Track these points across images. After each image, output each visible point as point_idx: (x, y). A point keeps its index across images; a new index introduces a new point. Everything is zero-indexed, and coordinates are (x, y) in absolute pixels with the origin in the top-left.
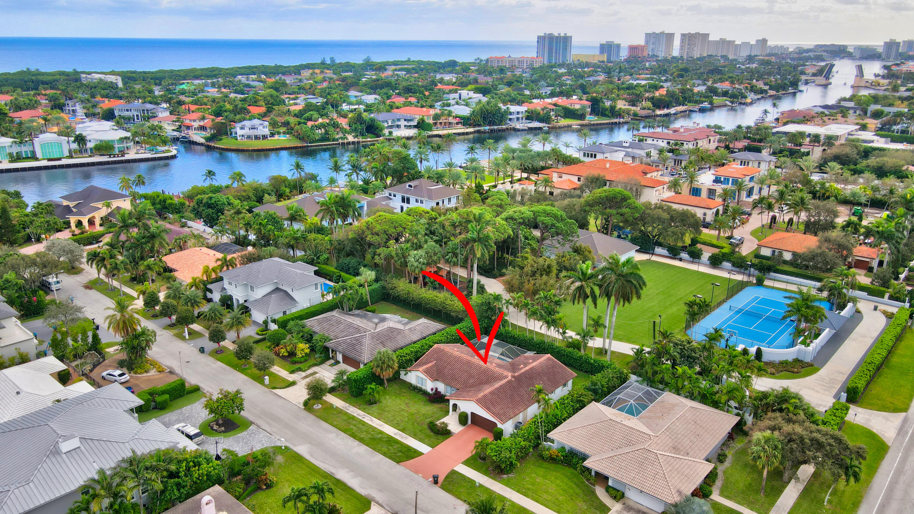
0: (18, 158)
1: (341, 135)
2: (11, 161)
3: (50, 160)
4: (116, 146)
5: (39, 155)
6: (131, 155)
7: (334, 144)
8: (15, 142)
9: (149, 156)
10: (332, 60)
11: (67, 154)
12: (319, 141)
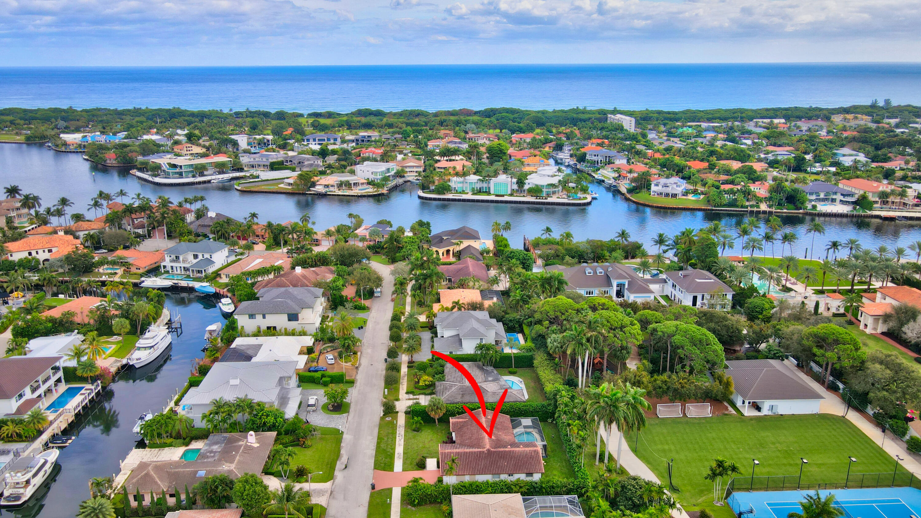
0: (480, 191)
1: (753, 203)
2: (474, 194)
3: (497, 196)
4: (544, 190)
5: (492, 191)
6: (553, 199)
7: (741, 211)
8: (480, 180)
9: (566, 201)
10: (887, 102)
11: (509, 192)
12: (725, 205)
